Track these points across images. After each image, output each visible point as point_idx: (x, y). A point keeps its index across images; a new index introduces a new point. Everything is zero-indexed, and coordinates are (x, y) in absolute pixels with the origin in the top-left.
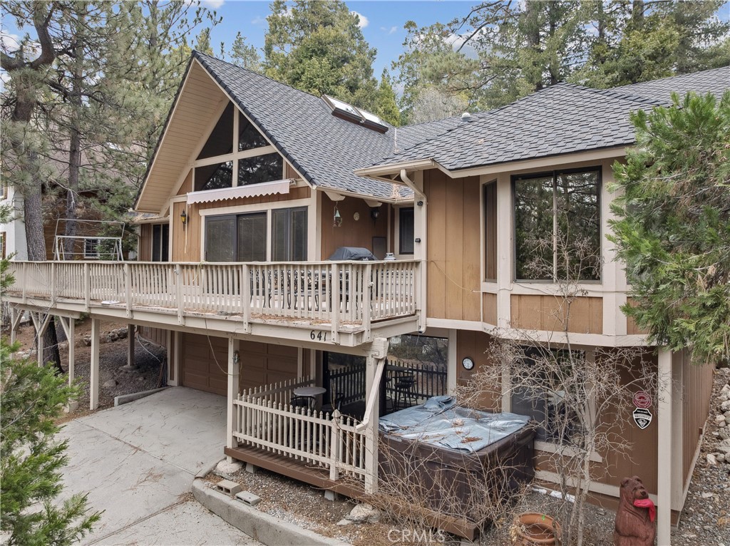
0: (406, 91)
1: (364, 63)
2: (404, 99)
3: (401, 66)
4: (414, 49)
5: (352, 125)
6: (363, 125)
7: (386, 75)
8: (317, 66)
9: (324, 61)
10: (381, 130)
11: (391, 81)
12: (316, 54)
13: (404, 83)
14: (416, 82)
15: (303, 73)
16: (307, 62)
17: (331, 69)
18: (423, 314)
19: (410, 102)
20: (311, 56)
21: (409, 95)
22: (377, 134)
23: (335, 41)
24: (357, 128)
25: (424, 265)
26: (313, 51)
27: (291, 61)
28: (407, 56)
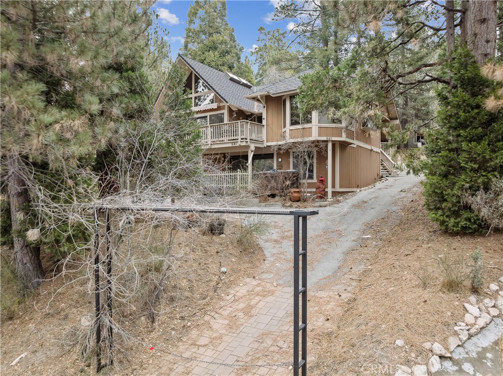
0: (259, 69)
1: (237, 54)
2: (258, 74)
3: (256, 54)
4: (263, 44)
5: (238, 84)
6: (241, 85)
7: (247, 60)
8: (212, 55)
9: (216, 53)
10: (249, 87)
11: (250, 63)
12: (212, 50)
13: (258, 64)
14: (265, 64)
15: (205, 59)
16: (207, 53)
17: (220, 57)
18: (265, 142)
19: (261, 76)
20: (209, 50)
21: (261, 72)
22: (247, 89)
23: (222, 43)
24: (239, 85)
25: (265, 126)
26: (210, 48)
27: (199, 53)
28: (260, 48)
